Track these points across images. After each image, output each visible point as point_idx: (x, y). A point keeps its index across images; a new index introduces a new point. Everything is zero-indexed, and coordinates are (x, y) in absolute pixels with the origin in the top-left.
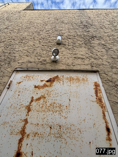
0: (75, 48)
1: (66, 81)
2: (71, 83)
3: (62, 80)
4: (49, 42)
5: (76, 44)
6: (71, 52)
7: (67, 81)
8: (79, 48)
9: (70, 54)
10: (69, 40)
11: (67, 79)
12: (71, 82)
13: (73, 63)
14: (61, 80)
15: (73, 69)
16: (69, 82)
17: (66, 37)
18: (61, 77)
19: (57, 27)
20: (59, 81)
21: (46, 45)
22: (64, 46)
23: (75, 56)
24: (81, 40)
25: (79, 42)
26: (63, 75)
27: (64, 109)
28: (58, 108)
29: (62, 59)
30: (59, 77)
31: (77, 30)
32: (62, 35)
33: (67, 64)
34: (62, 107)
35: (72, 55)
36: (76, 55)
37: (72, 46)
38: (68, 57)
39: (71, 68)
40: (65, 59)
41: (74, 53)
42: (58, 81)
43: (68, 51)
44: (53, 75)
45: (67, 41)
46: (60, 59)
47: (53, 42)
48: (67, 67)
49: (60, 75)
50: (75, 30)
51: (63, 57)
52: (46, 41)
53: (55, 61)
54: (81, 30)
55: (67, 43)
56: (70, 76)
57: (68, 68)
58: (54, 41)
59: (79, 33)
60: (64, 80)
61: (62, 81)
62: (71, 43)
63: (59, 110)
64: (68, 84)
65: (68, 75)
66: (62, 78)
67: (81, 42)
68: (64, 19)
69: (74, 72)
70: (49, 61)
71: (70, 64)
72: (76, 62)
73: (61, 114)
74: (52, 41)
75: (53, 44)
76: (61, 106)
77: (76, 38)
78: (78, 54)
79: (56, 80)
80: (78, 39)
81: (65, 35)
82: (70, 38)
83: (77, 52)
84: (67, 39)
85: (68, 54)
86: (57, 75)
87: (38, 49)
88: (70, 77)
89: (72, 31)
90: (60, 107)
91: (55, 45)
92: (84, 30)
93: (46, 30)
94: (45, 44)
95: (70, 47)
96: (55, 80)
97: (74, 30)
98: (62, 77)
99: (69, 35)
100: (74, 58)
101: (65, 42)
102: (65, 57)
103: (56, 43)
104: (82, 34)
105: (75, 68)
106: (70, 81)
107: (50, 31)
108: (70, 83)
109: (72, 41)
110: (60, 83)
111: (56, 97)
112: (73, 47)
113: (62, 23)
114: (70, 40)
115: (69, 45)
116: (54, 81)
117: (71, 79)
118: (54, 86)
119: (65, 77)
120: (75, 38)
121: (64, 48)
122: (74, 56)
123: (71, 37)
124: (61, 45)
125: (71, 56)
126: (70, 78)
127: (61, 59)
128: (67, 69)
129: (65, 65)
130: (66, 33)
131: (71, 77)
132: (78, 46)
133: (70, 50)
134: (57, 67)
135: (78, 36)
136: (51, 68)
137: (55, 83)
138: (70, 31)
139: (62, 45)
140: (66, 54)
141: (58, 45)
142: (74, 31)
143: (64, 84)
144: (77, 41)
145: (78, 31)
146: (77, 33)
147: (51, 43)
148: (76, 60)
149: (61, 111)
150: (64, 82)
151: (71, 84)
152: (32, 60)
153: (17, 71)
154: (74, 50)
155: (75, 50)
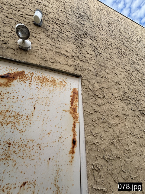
0: (60, 39)
1: (36, 82)
2: (42, 86)
3: (29, 79)
4: (21, 15)
5: (63, 35)
6: (54, 44)
7: (38, 81)
8: (65, 42)
9: (50, 45)
10: (54, 25)
11: (38, 78)
12: (43, 84)
13: (52, 59)
14: (27, 78)
15: (50, 67)
16: (40, 84)
17: (50, 19)
18: (29, 75)
20: (24, 80)
21: (14, 18)
22: (46, 31)
23: (58, 51)
24: (71, 32)
25: (68, 34)
26: (33, 73)
27: (23, 120)
28: (13, 118)
29: (37, 48)
30: (25, 75)
31: (69, 16)
32: (46, 14)
33: (43, 58)
34: (20, 117)
35: (54, 47)
36: (59, 49)
37: (56, 36)
38: (47, 49)
39: (47, 65)
40: (43, 50)
41: (57, 45)
42: (21, 80)
43: (49, 40)
44: (15, 69)
45: (52, 26)
47: (29, 18)
48: (43, 62)
49: (27, 71)
50: (67, 15)
51: (39, 46)
52: (16, 12)
53: (24, 48)
54: (74, 19)
55: (51, 30)
56: (44, 75)
57: (43, 64)
59: (71, 22)
60: (32, 80)
61: (29, 81)
62: (56, 31)
63: (14, 121)
64: (37, 86)
65: (40, 73)
66: (31, 77)
67: (70, 35)
69: (50, 71)
70: (14, 47)
71: (48, 59)
72: (57, 59)
73: (16, 127)
74: (27, 16)
75: (28, 21)
76: (20, 115)
77: (65, 26)
78: (62, 49)
79: (18, 77)
80: (67, 29)
82: (56, 24)
83: (62, 46)
84: (52, 23)
85: (48, 45)
86: (22, 71)
89: (62, 14)
90: (16, 116)
91: (30, 23)
92: (78, 20)
94: (12, 17)
95: (53, 36)
96: (16, 76)
98: (31, 74)
99: (56, 18)
100: (56, 52)
101: (47, 26)
102: (42, 47)
103: (33, 22)
104: (74, 24)
105: (53, 66)
106: (41, 82)
109: (59, 29)
110: (25, 82)
111: (13, 102)
112: (57, 38)
114: (56, 26)
115: (54, 32)
116: (14, 78)
117: (43, 80)
118: (12, 86)
119: (35, 75)
121: (44, 34)
122: (56, 50)
123: (58, 23)
124: (41, 28)
125: (51, 49)
126: (42, 78)
127: (35, 49)
128: (41, 65)
129: (39, 58)
130: (52, 13)
131: (44, 78)
132: (65, 39)
133: (53, 40)
134: (25, 59)
135: (69, 25)
136: (14, 58)
137: (15, 82)
138: (59, 13)
140: (46, 44)
141: (36, 27)
142: (65, 15)
143: (31, 85)
144: (65, 31)
145: (70, 18)
146: (69, 20)
147: (24, 19)
148: (57, 55)
149: (16, 123)
150: (32, 83)
155: (59, 43)
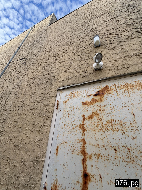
0: (121, 44)
1: (121, 91)
4: (85, 48)
5: (122, 38)
6: (118, 51)
7: (123, 90)
8: (128, 42)
9: (116, 55)
10: (109, 36)
11: (122, 87)
12: (130, 91)
13: (125, 65)
14: (113, 90)
15: (127, 72)
16: (126, 91)
17: (104, 35)
18: (113, 87)
19: (90, 27)
20: (111, 93)
21: (82, 53)
22: (106, 46)
23: (126, 55)
24: (129, 29)
25: (126, 33)
26: (114, 84)
27: (128, 127)
28: (119, 126)
29: (107, 63)
30: (109, 88)
31: (118, 18)
32: (99, 34)
33: (116, 68)
34: (124, 124)
35: (120, 54)
36: (126, 53)
37: (117, 43)
38: (115, 59)
39: (123, 73)
40: (112, 62)
41: (122, 51)
42: (109, 93)
43: (112, 51)
44: (100, 86)
45: (107, 39)
46: (105, 64)
47: (90, 47)
48: (118, 72)
49: (110, 84)
51: (107, 61)
52: (81, 49)
53: (99, 69)
54: (125, 16)
55: (108, 42)
58: (90, 45)
59: (123, 21)
60: (118, 90)
61: (115, 92)
62: (113, 40)
63: (121, 129)
64: (124, 94)
65: (121, 82)
66: (115, 88)
67: (129, 33)
68: (95, 13)
69: (129, 76)
70: (92, 71)
71: (121, 67)
72: (130, 63)
73: (126, 133)
74: (88, 46)
75: (90, 49)
77: (120, 29)
78: (130, 50)
79: (106, 92)
80: (123, 29)
81: (103, 31)
82: (110, 34)
83: (127, 48)
84: (107, 36)
85: (113, 56)
86: (105, 86)
87: (74, 61)
88: (125, 84)
89: (110, 23)
90: (121, 124)
91: (92, 49)
92: (130, 12)
93: (77, 37)
95: (113, 45)
96: (104, 92)
97: (114, 19)
99: (108, 30)
100: (125, 57)
101: (104, 42)
102: (110, 60)
103: (94, 47)
104: (128, 20)
105: (130, 71)
106: (126, 89)
107: (82, 36)
108: (128, 92)
109: (116, 35)
111: (112, 112)
113: (94, 19)
114: (111, 36)
115: (112, 42)
116: (103, 94)
117: (128, 87)
119: (117, 85)
120: (118, 30)
121: (106, 49)
122: (124, 55)
123: (112, 32)
125: (119, 57)
126: (125, 86)
128: (118, 75)
129: (113, 70)
130: (103, 29)
131: (127, 85)
132: (126, 40)
133: (116, 49)
134: (103, 76)
135: (123, 25)
136: (95, 79)
137: (105, 96)
138: (108, 24)
139: (102, 47)
140: (111, 56)
141: (97, 49)
143: (118, 95)
144: (123, 33)
145: (120, 19)
146: (120, 22)
147: (87, 49)
148: (128, 59)
149: (124, 130)
150: (118, 92)
151: (129, 94)
152: (71, 75)
153: (60, 90)
154: (121, 47)
